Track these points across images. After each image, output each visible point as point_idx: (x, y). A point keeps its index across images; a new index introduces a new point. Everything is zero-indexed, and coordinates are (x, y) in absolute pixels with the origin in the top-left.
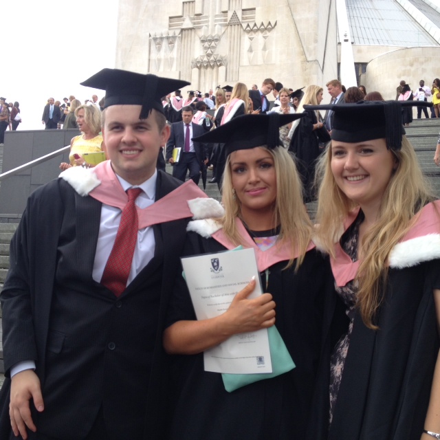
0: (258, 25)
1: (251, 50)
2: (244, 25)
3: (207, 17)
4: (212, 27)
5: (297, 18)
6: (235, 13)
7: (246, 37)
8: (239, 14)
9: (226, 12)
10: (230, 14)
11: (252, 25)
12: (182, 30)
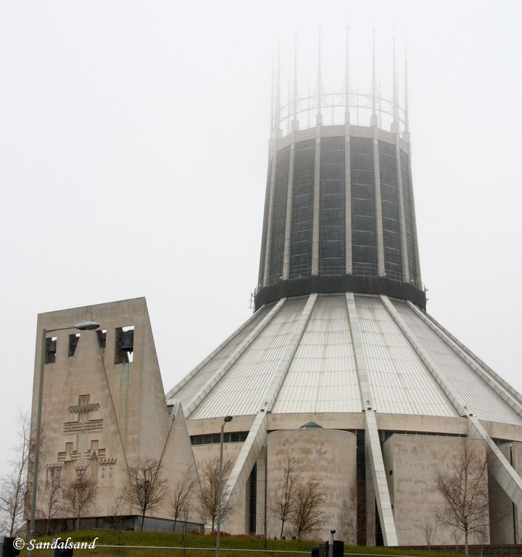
0: (107, 460)
1: (103, 476)
2: (99, 460)
3: (79, 453)
4: (82, 461)
5: (128, 456)
6: (94, 452)
7: (100, 468)
8: (97, 453)
9: (90, 451)
10: (92, 452)
11: (103, 460)
12: (66, 462)
